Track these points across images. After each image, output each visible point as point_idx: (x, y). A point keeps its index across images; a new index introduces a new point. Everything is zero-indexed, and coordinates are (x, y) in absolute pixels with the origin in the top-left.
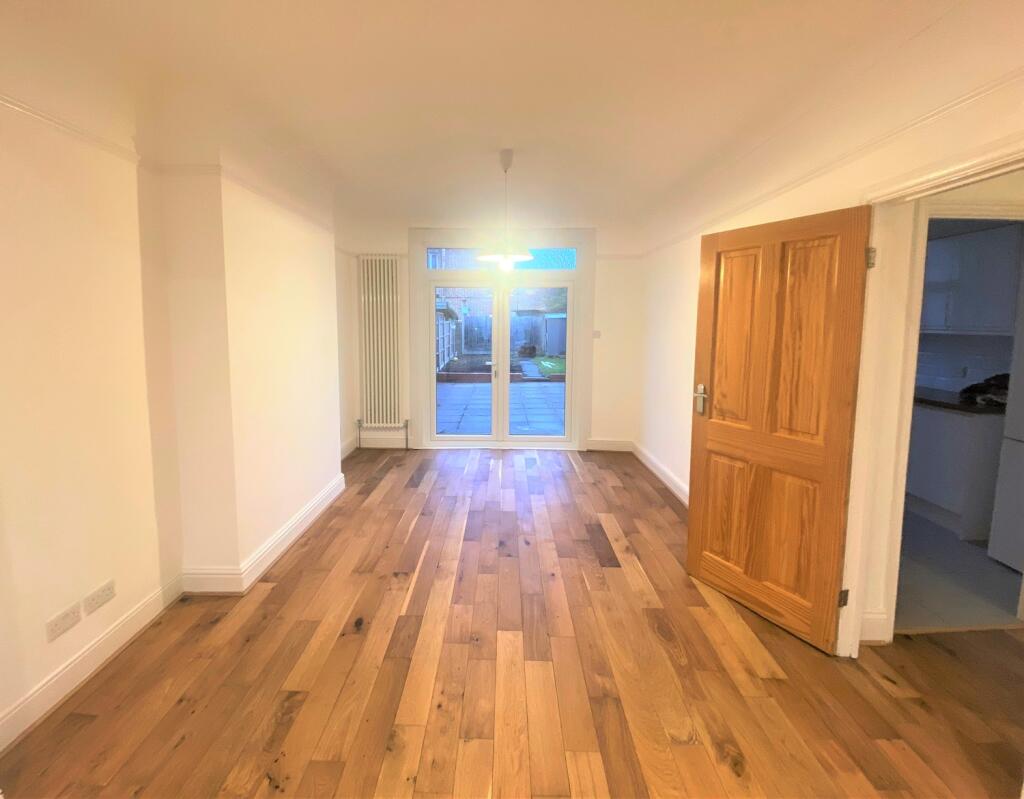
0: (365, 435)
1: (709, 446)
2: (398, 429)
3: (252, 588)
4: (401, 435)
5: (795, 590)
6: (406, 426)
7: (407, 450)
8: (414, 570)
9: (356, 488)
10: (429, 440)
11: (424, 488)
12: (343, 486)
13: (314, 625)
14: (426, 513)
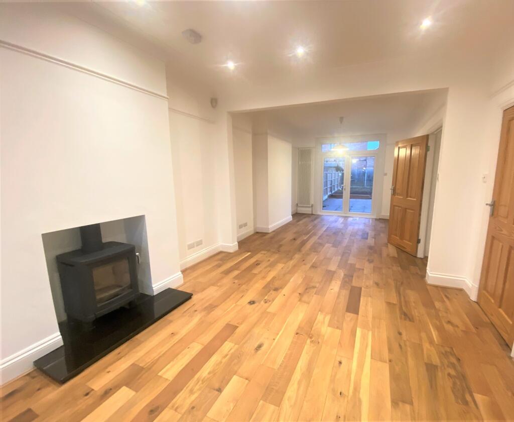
0: (299, 209)
1: (394, 204)
2: (309, 207)
3: (271, 232)
4: (310, 209)
5: (409, 242)
6: (312, 206)
7: (312, 214)
8: (308, 234)
9: (295, 221)
10: (320, 211)
11: (316, 222)
12: (291, 220)
13: (285, 238)
14: (315, 226)
